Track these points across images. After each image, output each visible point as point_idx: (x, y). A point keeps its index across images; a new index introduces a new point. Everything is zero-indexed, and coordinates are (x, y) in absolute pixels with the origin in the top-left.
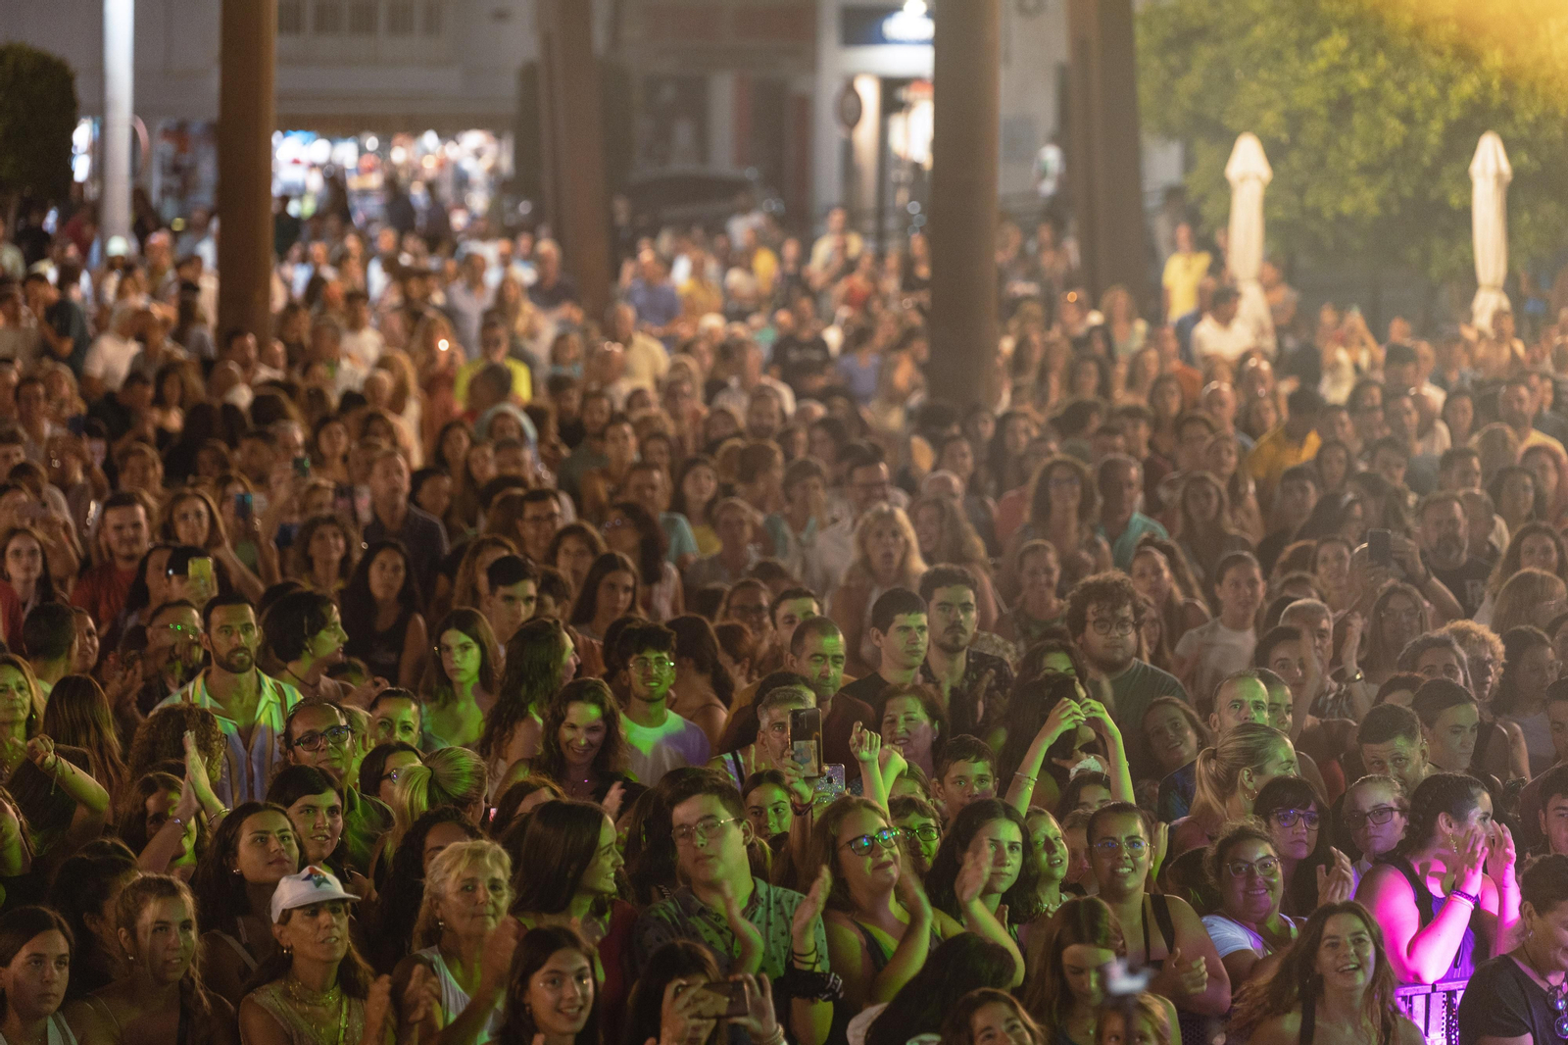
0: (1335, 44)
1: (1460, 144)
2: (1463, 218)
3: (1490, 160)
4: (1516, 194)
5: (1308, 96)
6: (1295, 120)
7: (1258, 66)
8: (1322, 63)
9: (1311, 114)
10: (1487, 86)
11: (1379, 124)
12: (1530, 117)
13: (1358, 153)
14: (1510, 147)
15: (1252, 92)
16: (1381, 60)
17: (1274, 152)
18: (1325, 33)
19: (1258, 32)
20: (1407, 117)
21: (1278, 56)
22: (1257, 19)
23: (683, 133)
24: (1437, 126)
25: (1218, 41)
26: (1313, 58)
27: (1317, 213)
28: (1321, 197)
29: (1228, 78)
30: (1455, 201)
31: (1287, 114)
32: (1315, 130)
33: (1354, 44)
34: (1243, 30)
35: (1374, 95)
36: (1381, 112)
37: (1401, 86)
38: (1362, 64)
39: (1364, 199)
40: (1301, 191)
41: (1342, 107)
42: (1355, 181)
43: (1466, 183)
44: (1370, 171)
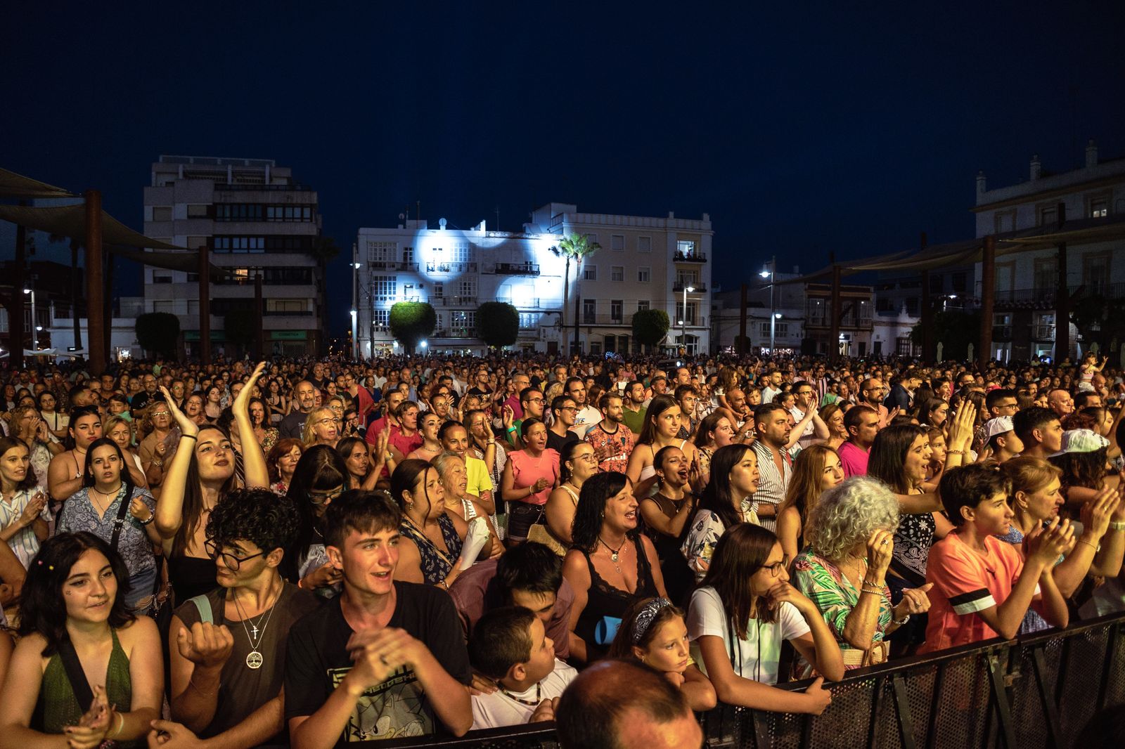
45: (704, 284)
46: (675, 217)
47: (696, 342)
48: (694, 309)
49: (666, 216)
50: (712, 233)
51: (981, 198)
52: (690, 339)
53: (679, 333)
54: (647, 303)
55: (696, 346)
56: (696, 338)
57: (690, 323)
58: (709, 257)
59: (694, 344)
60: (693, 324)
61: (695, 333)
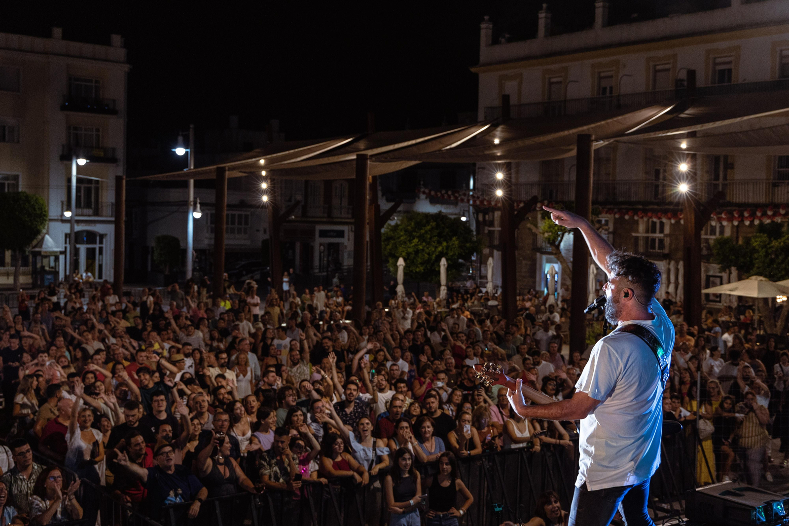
0: (416, 241)
1: (438, 260)
2: (439, 272)
3: (443, 262)
4: (448, 269)
5: (410, 250)
6: (408, 254)
7: (402, 244)
8: (413, 244)
9: (411, 253)
10: (443, 249)
11: (424, 256)
12: (451, 254)
13: (419, 260)
14: (447, 260)
15: (401, 249)
16: (424, 244)
17: (405, 260)
18: (414, 239)
19: (402, 238)
20: (429, 254)
21: (405, 243)
22: (401, 236)
23: (290, 252)
24: (434, 256)
25: (394, 240)
26: (412, 243)
27: (412, 271)
28: (413, 268)
29: (396, 247)
30: (437, 269)
31: (407, 253)
32: (412, 256)
33: (419, 241)
34: (399, 238)
35: (423, 250)
36: (424, 253)
37: (428, 248)
38: (420, 245)
39: (421, 269)
40: (409, 267)
41: (417, 252)
42: (419, 266)
43: (439, 266)
44: (422, 264)
45: (114, 149)
46: (65, 37)
47: (101, 242)
48: (97, 189)
49: (48, 35)
50: (126, 67)
51: (486, 52)
52: (91, 237)
53: (66, 228)
54: (16, 178)
55: (101, 249)
56: (102, 236)
57: (90, 211)
58: (121, 105)
59: (97, 246)
60: (96, 213)
61: (99, 228)
